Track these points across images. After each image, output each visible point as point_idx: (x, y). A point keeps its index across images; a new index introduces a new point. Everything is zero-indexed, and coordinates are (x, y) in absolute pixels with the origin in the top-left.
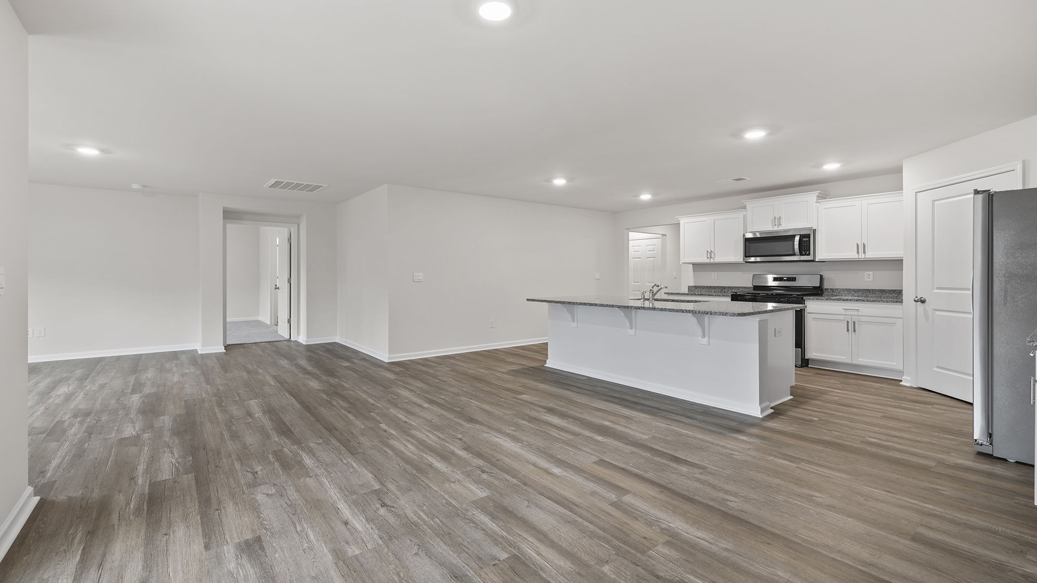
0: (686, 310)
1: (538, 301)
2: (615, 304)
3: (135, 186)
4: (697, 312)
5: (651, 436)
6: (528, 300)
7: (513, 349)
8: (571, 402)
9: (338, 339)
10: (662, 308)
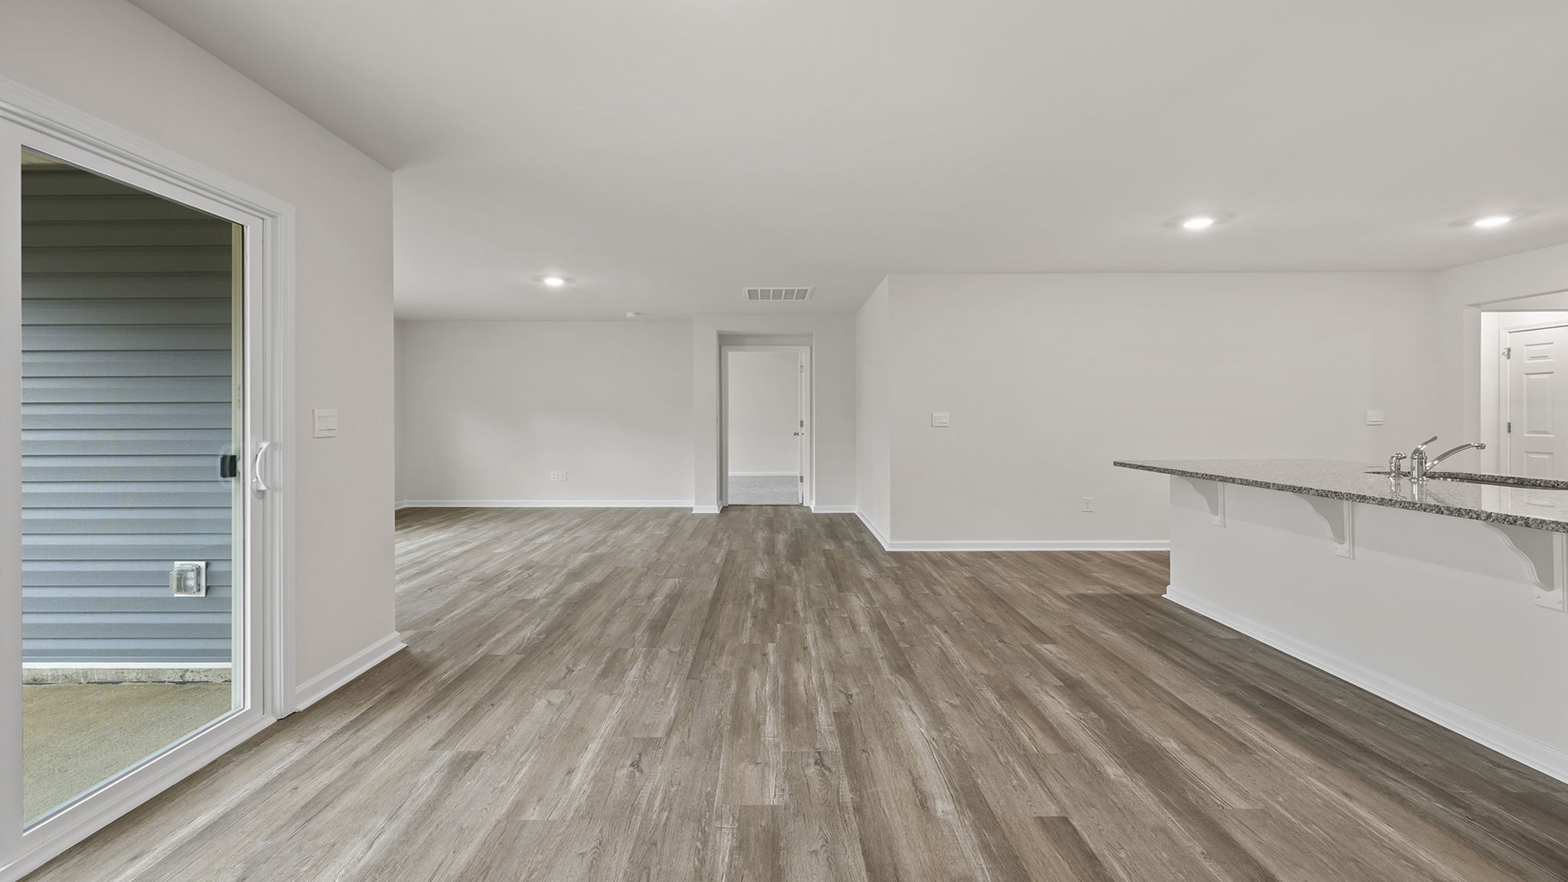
0: (1448, 509)
1: (1131, 466)
2: (1271, 481)
3: (629, 315)
4: (1483, 516)
5: (1260, 806)
6: (1115, 464)
7: (1128, 555)
8: (1138, 678)
9: (856, 510)
10: (1382, 499)
